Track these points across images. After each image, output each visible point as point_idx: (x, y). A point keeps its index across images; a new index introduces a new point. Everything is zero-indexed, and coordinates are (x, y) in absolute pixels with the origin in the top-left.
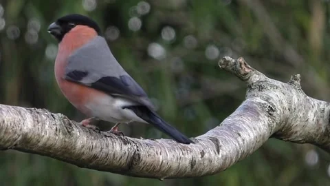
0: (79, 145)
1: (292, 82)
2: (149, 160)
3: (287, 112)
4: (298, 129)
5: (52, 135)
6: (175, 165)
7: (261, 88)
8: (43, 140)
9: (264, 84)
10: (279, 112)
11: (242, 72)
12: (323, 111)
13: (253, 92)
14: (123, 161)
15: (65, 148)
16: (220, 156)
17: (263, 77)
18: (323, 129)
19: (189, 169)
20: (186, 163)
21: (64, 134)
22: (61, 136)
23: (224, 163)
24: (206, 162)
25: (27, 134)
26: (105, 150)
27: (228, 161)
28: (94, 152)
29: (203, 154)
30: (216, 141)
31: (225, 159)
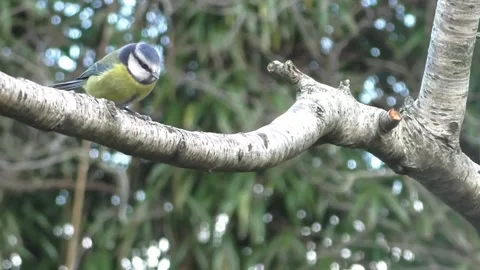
0: (123, 128)
1: (341, 88)
2: (195, 149)
3: (337, 115)
4: (348, 133)
5: (96, 118)
6: (222, 156)
7: (311, 91)
8: (87, 122)
9: (314, 87)
10: (328, 114)
11: (291, 76)
12: (373, 116)
13: (302, 95)
14: (169, 149)
15: (110, 132)
16: (268, 151)
17: (312, 81)
18: (374, 132)
19: (236, 162)
20: (233, 155)
21: (108, 117)
22: (105, 120)
23: (273, 158)
24: (254, 155)
25: (69, 115)
26: (150, 136)
27: (277, 156)
28: (138, 138)
29: (250, 147)
30: (264, 136)
31: (274, 154)
